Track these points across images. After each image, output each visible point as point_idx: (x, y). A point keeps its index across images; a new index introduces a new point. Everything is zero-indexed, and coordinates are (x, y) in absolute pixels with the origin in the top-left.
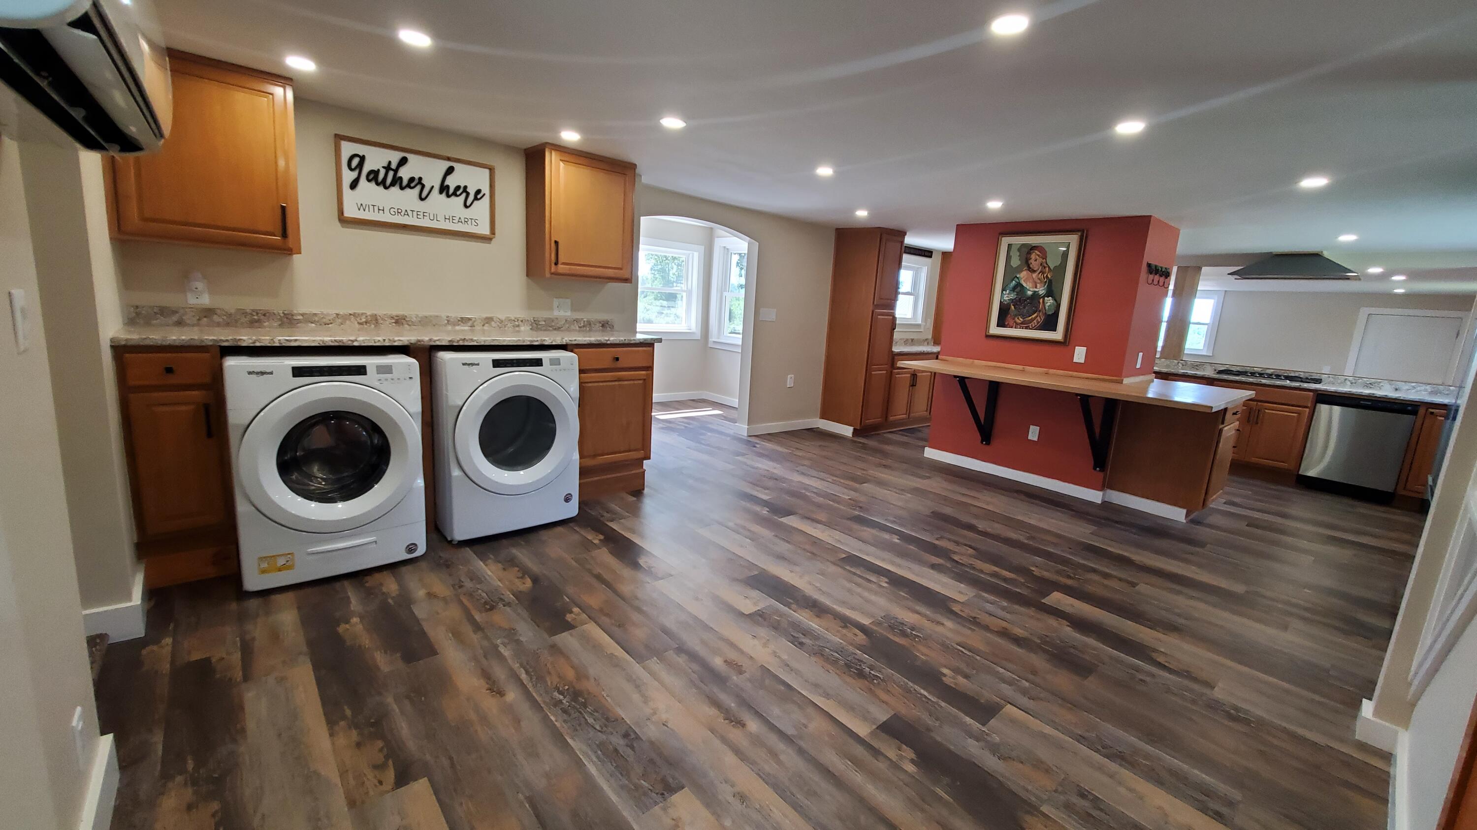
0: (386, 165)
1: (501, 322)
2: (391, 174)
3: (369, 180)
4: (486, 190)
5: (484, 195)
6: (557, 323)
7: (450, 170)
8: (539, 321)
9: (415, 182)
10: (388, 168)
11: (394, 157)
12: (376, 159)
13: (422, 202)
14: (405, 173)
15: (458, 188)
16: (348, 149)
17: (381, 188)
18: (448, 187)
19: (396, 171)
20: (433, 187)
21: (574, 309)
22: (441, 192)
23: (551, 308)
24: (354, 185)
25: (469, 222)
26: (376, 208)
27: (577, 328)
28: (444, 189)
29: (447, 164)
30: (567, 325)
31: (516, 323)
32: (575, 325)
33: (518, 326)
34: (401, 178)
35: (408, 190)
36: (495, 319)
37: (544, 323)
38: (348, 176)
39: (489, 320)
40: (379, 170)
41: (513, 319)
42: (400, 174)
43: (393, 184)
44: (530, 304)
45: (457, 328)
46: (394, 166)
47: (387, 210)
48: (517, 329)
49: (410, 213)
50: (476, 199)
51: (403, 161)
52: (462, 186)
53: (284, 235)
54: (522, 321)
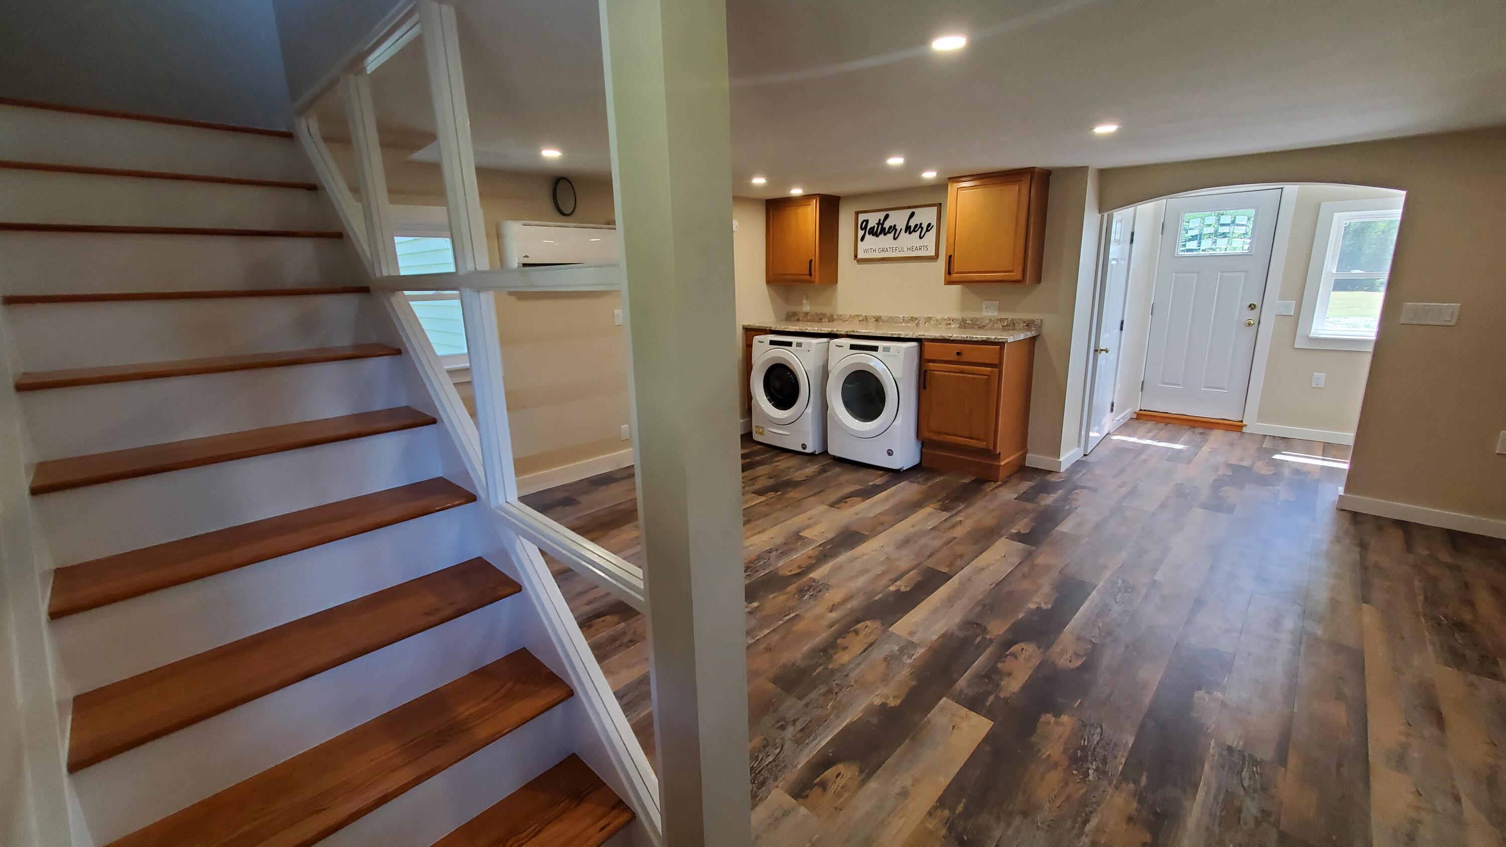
0: (877, 222)
1: (937, 320)
2: (880, 226)
3: (869, 234)
4: (934, 223)
5: (933, 226)
6: (982, 323)
7: (912, 215)
8: (966, 320)
9: (893, 228)
10: (878, 224)
11: (881, 215)
12: (873, 220)
13: (895, 241)
14: (887, 225)
15: (916, 225)
16: (862, 217)
17: (875, 237)
18: (910, 226)
19: (883, 224)
20: (901, 229)
21: (1000, 310)
22: (906, 232)
23: (981, 310)
24: (862, 239)
25: (922, 249)
26: (872, 250)
27: (1001, 327)
28: (908, 229)
29: (909, 211)
30: (991, 324)
31: (949, 322)
32: (999, 324)
33: (950, 324)
34: (885, 228)
35: (888, 235)
36: (933, 318)
37: (970, 322)
38: (861, 233)
39: (929, 319)
40: (874, 226)
41: (946, 318)
42: (885, 226)
43: (880, 233)
44: (963, 307)
45: (908, 325)
46: (881, 222)
47: (877, 250)
48: (949, 326)
49: (888, 249)
50: (927, 230)
51: (887, 217)
52: (893, 225)
53: (811, 275)
54: (953, 320)
